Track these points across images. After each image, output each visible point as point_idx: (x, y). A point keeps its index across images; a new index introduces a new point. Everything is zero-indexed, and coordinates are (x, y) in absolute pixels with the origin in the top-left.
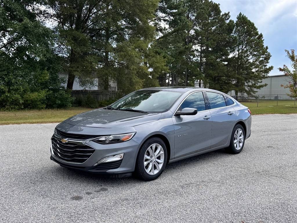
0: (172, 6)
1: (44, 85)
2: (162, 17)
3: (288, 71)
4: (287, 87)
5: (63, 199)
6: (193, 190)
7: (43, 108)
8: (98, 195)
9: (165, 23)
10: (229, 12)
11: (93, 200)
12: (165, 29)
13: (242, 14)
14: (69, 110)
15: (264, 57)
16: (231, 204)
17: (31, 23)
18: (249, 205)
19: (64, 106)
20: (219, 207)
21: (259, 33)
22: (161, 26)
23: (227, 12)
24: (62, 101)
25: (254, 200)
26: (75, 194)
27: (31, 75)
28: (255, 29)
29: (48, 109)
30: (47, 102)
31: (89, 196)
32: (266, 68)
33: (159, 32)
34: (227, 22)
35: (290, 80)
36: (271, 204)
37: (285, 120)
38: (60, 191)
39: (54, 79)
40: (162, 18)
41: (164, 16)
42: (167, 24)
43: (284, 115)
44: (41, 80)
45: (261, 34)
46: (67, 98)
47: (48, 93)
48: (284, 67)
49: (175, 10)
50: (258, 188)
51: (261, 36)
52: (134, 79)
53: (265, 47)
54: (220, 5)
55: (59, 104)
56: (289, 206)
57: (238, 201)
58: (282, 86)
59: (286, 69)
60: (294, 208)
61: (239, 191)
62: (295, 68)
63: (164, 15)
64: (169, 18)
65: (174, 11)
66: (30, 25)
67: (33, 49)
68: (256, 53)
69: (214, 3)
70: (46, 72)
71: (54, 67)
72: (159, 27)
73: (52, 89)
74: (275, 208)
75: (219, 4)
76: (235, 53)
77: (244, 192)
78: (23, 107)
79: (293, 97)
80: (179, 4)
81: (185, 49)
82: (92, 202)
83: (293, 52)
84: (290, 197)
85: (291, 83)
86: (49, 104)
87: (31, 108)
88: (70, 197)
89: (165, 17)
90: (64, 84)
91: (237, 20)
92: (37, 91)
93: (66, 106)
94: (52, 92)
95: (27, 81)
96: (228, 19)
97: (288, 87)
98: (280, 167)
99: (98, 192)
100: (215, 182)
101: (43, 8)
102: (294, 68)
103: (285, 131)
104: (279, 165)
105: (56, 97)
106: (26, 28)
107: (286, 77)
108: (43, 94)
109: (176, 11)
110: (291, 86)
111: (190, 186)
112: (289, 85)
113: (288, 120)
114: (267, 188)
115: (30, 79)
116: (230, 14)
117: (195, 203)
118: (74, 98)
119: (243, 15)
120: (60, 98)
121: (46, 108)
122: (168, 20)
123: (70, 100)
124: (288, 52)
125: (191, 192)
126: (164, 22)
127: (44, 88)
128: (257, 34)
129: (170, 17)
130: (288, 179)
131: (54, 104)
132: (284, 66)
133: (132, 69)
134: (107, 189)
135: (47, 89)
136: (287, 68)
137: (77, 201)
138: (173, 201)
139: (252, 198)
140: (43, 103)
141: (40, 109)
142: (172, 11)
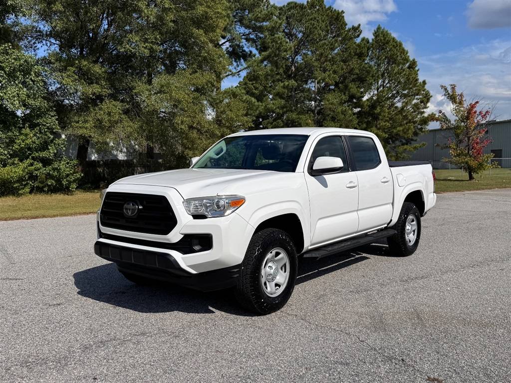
0: (258, 15)
2: (244, 35)
3: (447, 121)
4: (444, 148)
7: (24, 194)
9: (248, 45)
10: (359, 25)
12: (251, 55)
13: (382, 28)
15: (420, 98)
19: (63, 188)
21: (411, 59)
22: (244, 49)
23: (356, 25)
24: (58, 181)
28: (404, 52)
29: (35, 194)
30: (32, 183)
32: (423, 117)
33: (242, 60)
34: (358, 40)
35: (450, 135)
40: (243, 37)
42: (252, 46)
44: (19, 145)
45: (414, 60)
46: (68, 175)
47: (33, 167)
48: (440, 114)
49: (266, 22)
51: (413, 65)
54: (344, 13)
55: (54, 185)
59: (443, 118)
62: (457, 116)
63: (247, 31)
64: (257, 35)
65: (265, 24)
68: (406, 92)
69: (334, 9)
72: (241, 52)
75: (342, 11)
76: (372, 94)
80: (270, 12)
83: (453, 88)
86: (35, 186)
89: (249, 34)
91: (373, 37)
93: (66, 188)
94: (40, 164)
96: (358, 36)
102: (455, 115)
105: (48, 174)
108: (22, 169)
109: (267, 24)
116: (361, 28)
119: (384, 29)
120: (55, 176)
121: (31, 192)
122: (253, 39)
123: (72, 178)
124: (446, 89)
126: (247, 43)
128: (407, 60)
131: (44, 186)
132: (440, 112)
136: (445, 116)
140: (24, 185)
141: (19, 195)
142: (262, 24)
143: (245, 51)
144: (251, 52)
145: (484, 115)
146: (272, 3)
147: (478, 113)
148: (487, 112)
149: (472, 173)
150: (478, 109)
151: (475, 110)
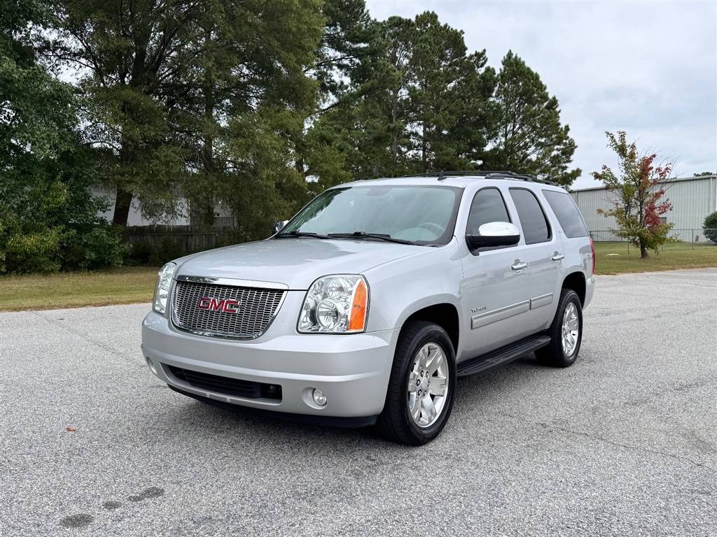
0: (355, 33)
1: (56, 216)
2: (334, 60)
3: (614, 179)
4: (610, 215)
5: (38, 525)
6: (383, 481)
7: (52, 271)
8: (136, 509)
9: (341, 73)
10: (485, 50)
11: (119, 525)
12: (342, 86)
13: (515, 55)
14: (117, 273)
15: (562, 149)
16: (472, 521)
17: (21, 70)
18: (519, 520)
19: (104, 264)
20: (442, 530)
21: (550, 97)
22: (332, 78)
23: (480, 51)
24: (98, 252)
25: (531, 505)
26: (75, 510)
27: (23, 194)
28: (541, 87)
29: (67, 271)
30: (64, 256)
31: (110, 513)
32: (566, 173)
33: (330, 94)
34: (481, 71)
35: (618, 198)
36: (572, 515)
37: (606, 290)
38: (37, 501)
39: (80, 202)
40: (334, 62)
41: (339, 57)
42: (346, 75)
43: (605, 276)
44: (48, 204)
45: (554, 98)
46: (111, 247)
47: (65, 235)
48: (604, 171)
49: (364, 43)
50: (541, 469)
51: (554, 102)
52: (271, 201)
53: (562, 126)
54: (464, 33)
55: (92, 260)
56: (614, 519)
57: (490, 510)
58: (600, 211)
59: (608, 176)
60: (626, 522)
61: (495, 480)
62: (627, 173)
63: (339, 55)
64: (351, 61)
65: (362, 45)
66: (16, 76)
67: (27, 133)
68: (542, 140)
69: (450, 29)
70: (60, 184)
71: (80, 174)
72: (328, 82)
73: (74, 226)
74: (581, 525)
75: (461, 31)
76: (498, 141)
77: (506, 483)
78: (3, 269)
79: (625, 236)
80: (372, 30)
81: (388, 131)
82: (115, 532)
83: (623, 136)
84: (618, 493)
85: (619, 207)
86: (67, 260)
87: (24, 272)
88: (59, 517)
89: (341, 59)
90: (104, 212)
91: (502, 67)
92: (39, 230)
93: (109, 263)
94: (75, 231)
95: (15, 206)
96: (482, 65)
97: (612, 214)
98: (595, 410)
99: (136, 499)
100: (439, 455)
101: (51, 35)
102: (624, 171)
103: (607, 314)
104: (593, 403)
105: (86, 245)
106: (7, 81)
107: (609, 193)
108: (52, 238)
109: (366, 45)
110: (618, 213)
111: (377, 472)
112: (614, 209)
113: (613, 289)
114: (562, 467)
115: (22, 202)
116: (487, 55)
117: (383, 520)
118: (129, 246)
120: (95, 246)
121: (61, 270)
122: (347, 66)
123: (117, 250)
124: (612, 137)
125: (378, 487)
126: (338, 70)
127: (56, 223)
128: (545, 97)
129: (354, 59)
130: (612, 441)
131: (80, 261)
132: (605, 167)
133: (264, 176)
134: (163, 490)
135: (63, 226)
136: (611, 173)
137: (76, 530)
138: (330, 516)
139: (527, 499)
140: (53, 260)
141: (46, 273)
142: (358, 45)
143: (333, 81)
144: (342, 83)
145: (663, 173)
146: (372, 18)
147: (654, 170)
148: (667, 169)
149: (646, 249)
150: (654, 165)
151: (651, 165)
